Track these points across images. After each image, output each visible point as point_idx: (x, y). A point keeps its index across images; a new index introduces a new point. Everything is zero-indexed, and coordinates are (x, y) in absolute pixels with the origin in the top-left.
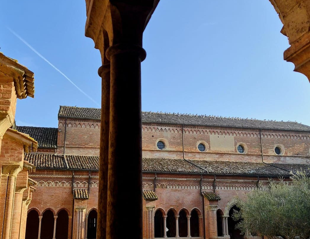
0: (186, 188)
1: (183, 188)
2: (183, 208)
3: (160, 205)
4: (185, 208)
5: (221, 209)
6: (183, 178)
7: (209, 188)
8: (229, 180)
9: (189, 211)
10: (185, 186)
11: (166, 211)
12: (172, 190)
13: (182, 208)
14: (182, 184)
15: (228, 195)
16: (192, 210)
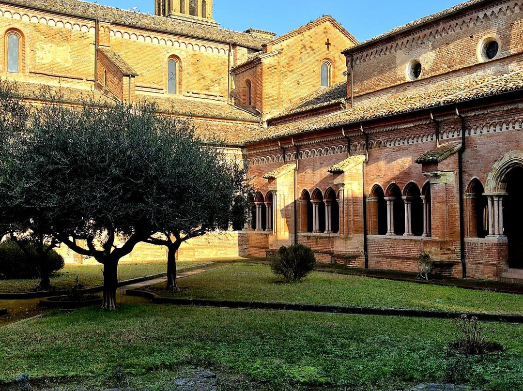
0: (415, 142)
1: (410, 143)
2: (411, 181)
3: (377, 178)
4: (412, 181)
5: (478, 178)
6: (408, 122)
7: (456, 136)
8: (499, 110)
9: (419, 187)
10: (413, 139)
11: (385, 188)
12: (394, 149)
13: (408, 182)
14: (408, 135)
15: (496, 144)
16: (424, 184)
